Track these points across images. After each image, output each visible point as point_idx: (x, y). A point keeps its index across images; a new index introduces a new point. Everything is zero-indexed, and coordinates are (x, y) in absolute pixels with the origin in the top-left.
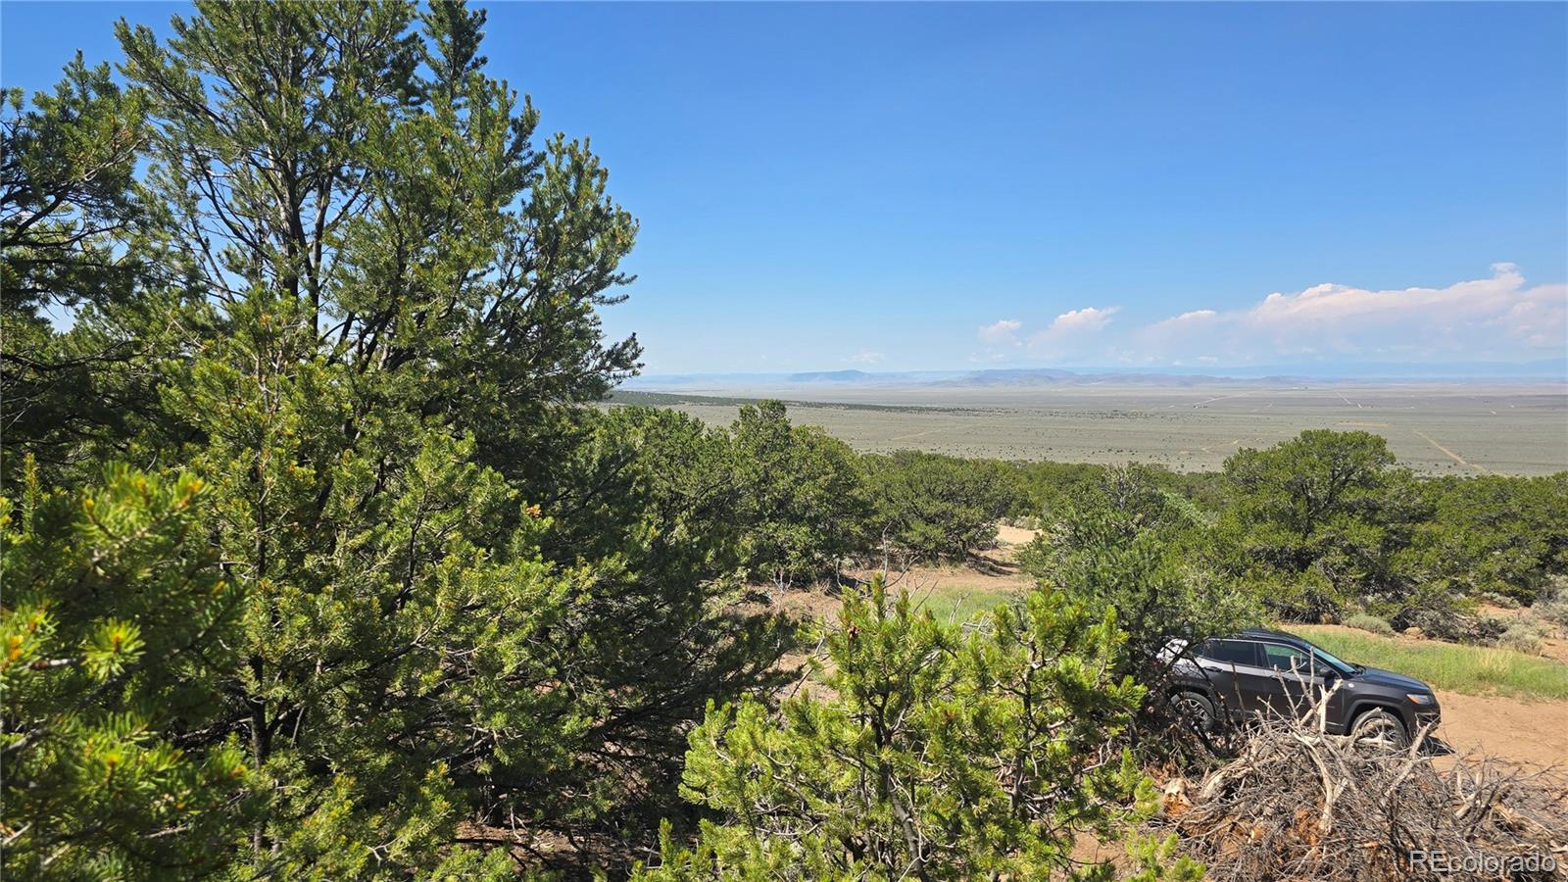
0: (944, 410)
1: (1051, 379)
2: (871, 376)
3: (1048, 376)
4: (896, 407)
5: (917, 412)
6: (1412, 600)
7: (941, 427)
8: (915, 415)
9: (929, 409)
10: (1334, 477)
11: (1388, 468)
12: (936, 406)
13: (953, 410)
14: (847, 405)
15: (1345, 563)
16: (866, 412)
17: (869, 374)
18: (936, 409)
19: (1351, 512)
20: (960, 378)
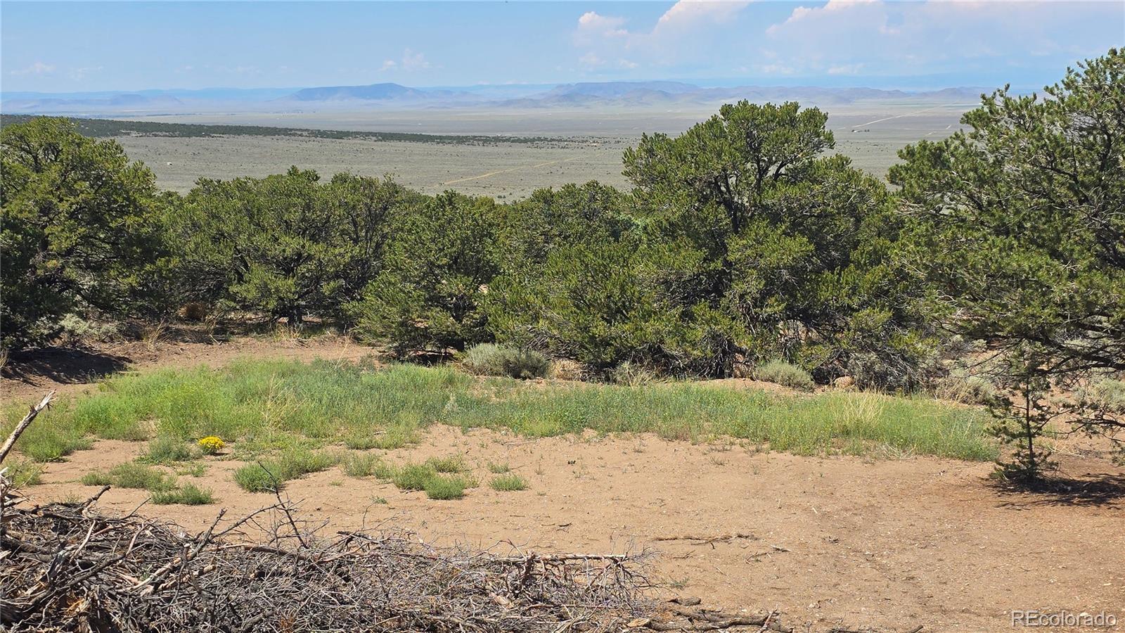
0: (519, 141)
1: (666, 95)
2: (418, 93)
4: (451, 138)
5: (481, 143)
6: (844, 339)
7: (514, 165)
8: (478, 149)
9: (497, 140)
10: (762, 172)
11: (825, 155)
12: (508, 135)
13: (533, 141)
14: (380, 134)
15: (760, 292)
16: (408, 144)
17: (413, 90)
18: (508, 140)
19: (775, 219)
20: (543, 94)
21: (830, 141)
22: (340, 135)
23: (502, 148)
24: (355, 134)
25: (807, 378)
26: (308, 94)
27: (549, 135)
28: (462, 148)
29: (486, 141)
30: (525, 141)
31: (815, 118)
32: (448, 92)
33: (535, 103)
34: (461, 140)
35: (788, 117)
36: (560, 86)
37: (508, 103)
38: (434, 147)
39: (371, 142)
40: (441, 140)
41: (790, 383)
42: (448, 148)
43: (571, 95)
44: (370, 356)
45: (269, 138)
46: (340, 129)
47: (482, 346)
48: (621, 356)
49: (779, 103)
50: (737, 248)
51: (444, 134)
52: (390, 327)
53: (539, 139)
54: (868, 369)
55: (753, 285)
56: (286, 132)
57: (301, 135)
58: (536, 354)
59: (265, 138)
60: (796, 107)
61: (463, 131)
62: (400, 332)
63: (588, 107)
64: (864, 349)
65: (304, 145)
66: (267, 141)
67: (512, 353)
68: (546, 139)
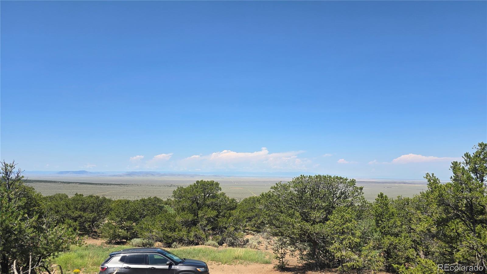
0: (116, 185)
1: (152, 175)
2: (91, 173)
3: (152, 174)
4: (99, 184)
5: (106, 185)
6: (225, 234)
7: (115, 190)
8: (106, 186)
9: (111, 184)
10: (205, 196)
11: (219, 192)
12: (113, 183)
13: (120, 185)
14: (80, 183)
15: (206, 224)
16: (87, 185)
17: (90, 172)
18: (113, 184)
19: (209, 206)
20: (123, 174)
21: (221, 189)
22: (69, 183)
23: (112, 186)
24: (73, 183)
25: (217, 244)
26: (62, 173)
27: (124, 183)
28: (102, 186)
29: (108, 184)
30: (118, 185)
31: (217, 184)
32: (99, 173)
33: (121, 176)
34: (101, 184)
35: (212, 184)
36: (127, 172)
37: (114, 176)
38: (94, 186)
39: (77, 185)
40: (96, 184)
41: (214, 246)
42: (98, 186)
43: (129, 174)
44: (103, 243)
45: (49, 183)
46: (69, 181)
47: (135, 239)
48: (174, 241)
49: (209, 180)
50: (200, 213)
51: (97, 183)
52: (110, 235)
53: (121, 184)
54: (230, 241)
55: (205, 222)
56: (55, 182)
57: (58, 183)
58: (150, 241)
59: (48, 183)
60: (214, 182)
61: (102, 182)
62: (113, 236)
63: (134, 177)
64: (229, 237)
65: (59, 185)
66: (49, 184)
67: (145, 241)
68: (123, 184)
